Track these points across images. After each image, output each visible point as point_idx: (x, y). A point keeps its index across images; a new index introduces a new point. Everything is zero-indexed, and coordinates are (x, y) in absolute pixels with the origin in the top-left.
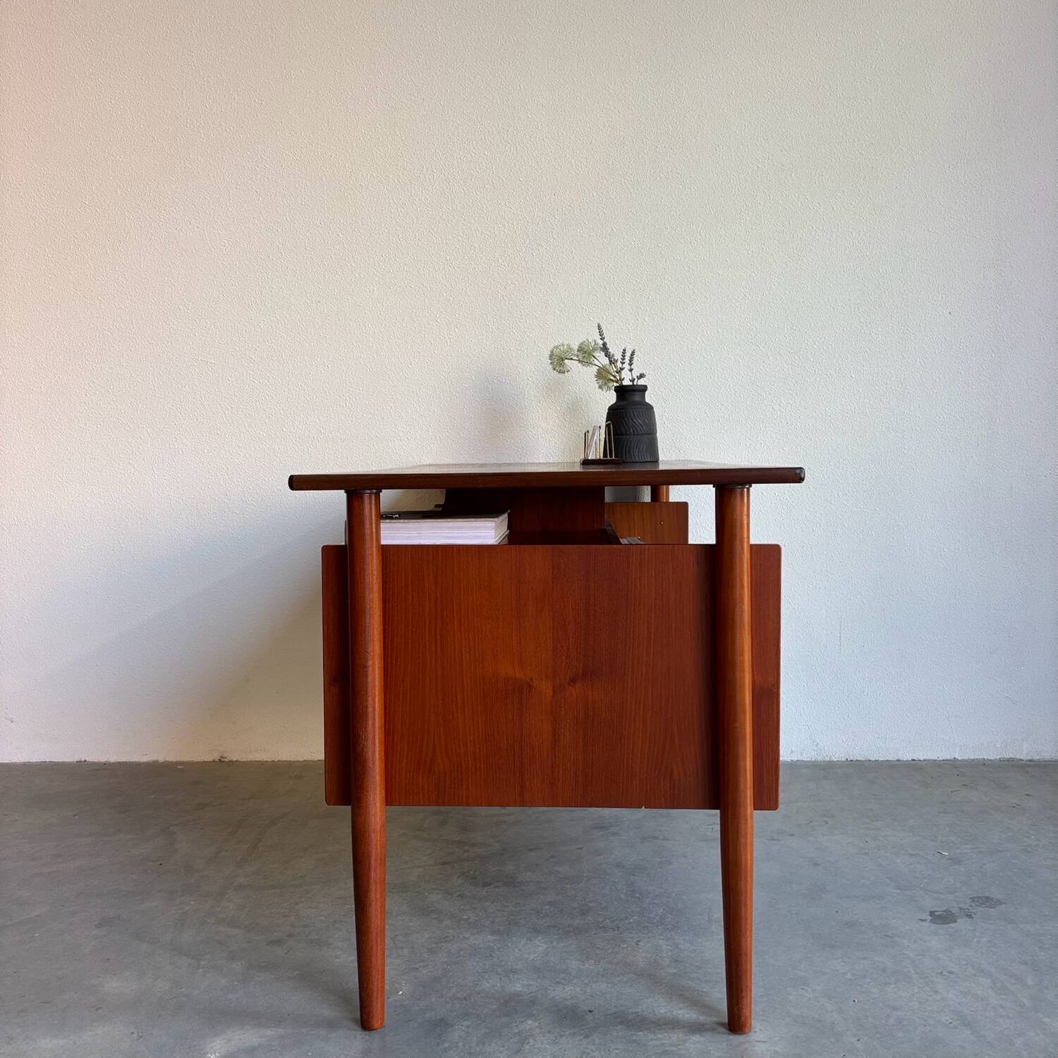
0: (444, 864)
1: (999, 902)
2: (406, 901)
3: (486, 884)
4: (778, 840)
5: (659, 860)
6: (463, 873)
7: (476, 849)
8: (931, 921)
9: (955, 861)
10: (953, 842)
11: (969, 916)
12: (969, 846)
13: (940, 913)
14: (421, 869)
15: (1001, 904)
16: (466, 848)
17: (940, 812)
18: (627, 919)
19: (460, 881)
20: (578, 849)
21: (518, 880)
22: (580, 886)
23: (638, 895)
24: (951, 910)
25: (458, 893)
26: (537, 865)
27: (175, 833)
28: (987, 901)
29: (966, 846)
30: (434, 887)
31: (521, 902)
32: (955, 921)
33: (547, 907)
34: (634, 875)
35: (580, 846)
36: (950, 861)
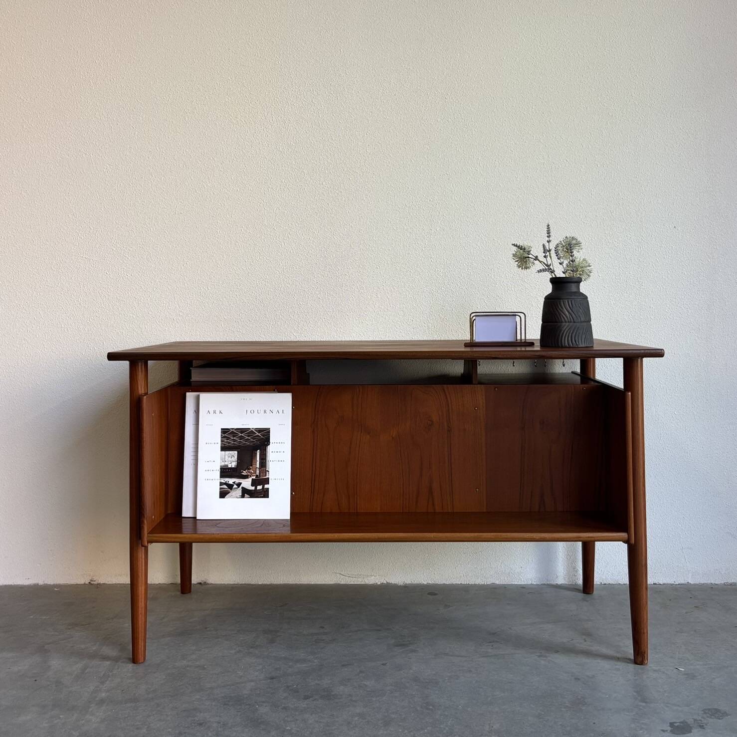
0: (272, 678)
1: (725, 714)
2: (239, 713)
3: (306, 698)
4: (546, 657)
5: (449, 674)
6: (288, 687)
7: (298, 665)
8: (671, 731)
9: (690, 676)
10: (688, 659)
11: (702, 727)
12: (701, 663)
13: (678, 724)
14: (253, 684)
15: (727, 715)
16: (290, 664)
17: (677, 632)
18: (422, 729)
19: (285, 695)
20: (383, 664)
21: (333, 693)
22: (384, 698)
23: (431, 707)
24: (687, 721)
25: (283, 705)
26: (348, 679)
27: (49, 651)
28: (716, 713)
29: (698, 662)
30: (264, 700)
31: (335, 713)
32: (690, 732)
33: (356, 719)
34: (428, 689)
35: (384, 662)
36: (686, 676)
